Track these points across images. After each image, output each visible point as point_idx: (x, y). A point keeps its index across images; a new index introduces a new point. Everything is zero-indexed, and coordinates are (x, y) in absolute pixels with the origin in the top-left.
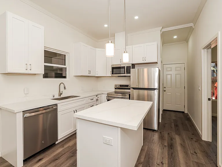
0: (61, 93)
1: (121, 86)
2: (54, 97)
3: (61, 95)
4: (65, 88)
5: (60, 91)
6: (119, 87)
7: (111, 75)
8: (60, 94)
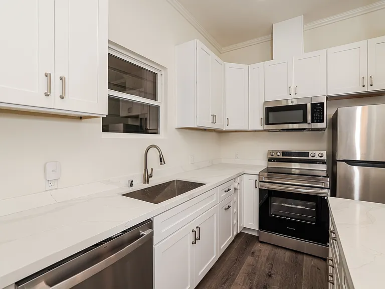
0: (149, 173)
1: (285, 153)
2: (131, 185)
3: (150, 179)
4: (161, 160)
5: (146, 169)
6: (281, 157)
7: (261, 128)
8: (147, 177)
